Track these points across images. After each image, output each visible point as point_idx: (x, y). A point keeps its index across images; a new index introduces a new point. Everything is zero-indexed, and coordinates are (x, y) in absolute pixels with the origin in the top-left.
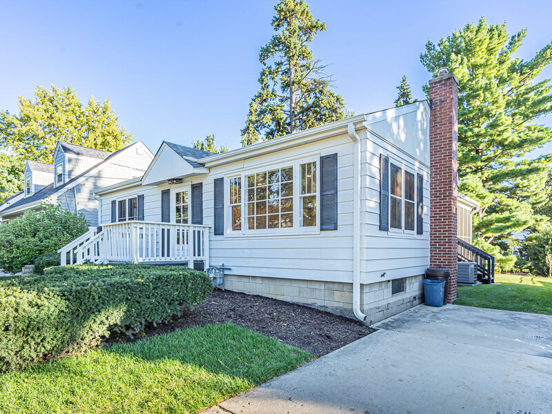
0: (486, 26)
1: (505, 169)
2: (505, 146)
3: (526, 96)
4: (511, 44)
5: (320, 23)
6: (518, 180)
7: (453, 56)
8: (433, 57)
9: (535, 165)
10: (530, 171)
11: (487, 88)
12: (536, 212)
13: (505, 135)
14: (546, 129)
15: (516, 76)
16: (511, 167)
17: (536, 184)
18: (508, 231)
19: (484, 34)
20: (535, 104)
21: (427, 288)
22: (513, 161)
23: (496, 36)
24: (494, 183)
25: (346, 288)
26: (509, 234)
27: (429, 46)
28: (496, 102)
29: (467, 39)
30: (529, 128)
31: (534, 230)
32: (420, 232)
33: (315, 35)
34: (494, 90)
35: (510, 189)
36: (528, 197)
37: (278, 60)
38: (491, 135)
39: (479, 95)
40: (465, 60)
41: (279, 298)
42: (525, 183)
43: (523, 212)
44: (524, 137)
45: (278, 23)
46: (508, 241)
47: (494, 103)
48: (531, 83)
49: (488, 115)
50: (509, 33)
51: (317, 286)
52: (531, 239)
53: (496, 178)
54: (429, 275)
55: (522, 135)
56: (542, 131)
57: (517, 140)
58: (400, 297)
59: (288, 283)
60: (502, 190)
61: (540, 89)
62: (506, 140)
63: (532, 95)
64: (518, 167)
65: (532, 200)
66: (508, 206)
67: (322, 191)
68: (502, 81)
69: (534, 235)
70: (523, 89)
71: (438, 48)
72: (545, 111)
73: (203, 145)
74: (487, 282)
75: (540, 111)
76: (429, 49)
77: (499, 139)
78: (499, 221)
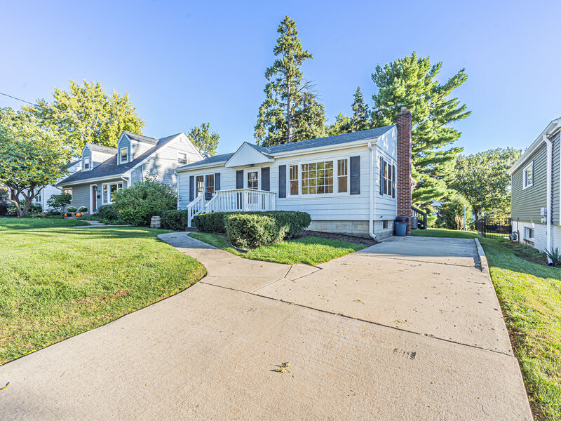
0: (416, 59)
1: (429, 157)
2: (429, 142)
3: (442, 108)
4: (432, 71)
5: (309, 54)
6: (437, 165)
7: (396, 79)
8: (381, 77)
9: (448, 155)
10: (445, 159)
11: (418, 103)
12: (449, 187)
13: (430, 135)
14: (455, 131)
15: (436, 95)
16: (433, 156)
17: (449, 167)
18: (432, 199)
19: (415, 65)
20: (448, 115)
21: (397, 227)
22: (433, 152)
23: (423, 66)
24: (422, 167)
25: (364, 223)
26: (431, 202)
27: (378, 69)
28: (424, 112)
29: (405, 67)
30: (444, 130)
31: (448, 200)
32: (394, 197)
33: (305, 61)
34: (422, 104)
35: (432, 171)
36: (443, 177)
37: (279, 77)
38: (420, 135)
39: (412, 106)
40: (404, 82)
41: (323, 231)
42: (442, 167)
43: (441, 187)
44: (441, 136)
45: (278, 50)
46: (430, 207)
47: (422, 113)
48: (446, 99)
49: (418, 120)
50: (431, 63)
51: (347, 223)
52: (445, 206)
53: (423, 164)
54: (398, 220)
55: (440, 135)
56: (452, 132)
57: (437, 138)
58: (386, 230)
59: (330, 223)
60: (426, 172)
61: (451, 104)
62: (430, 138)
63: (446, 108)
64: (438, 156)
65: (446, 179)
66: (430, 182)
67: (351, 174)
68: (427, 98)
69: (447, 203)
70: (440, 103)
71: (384, 70)
72: (454, 119)
73: (199, 130)
74: (423, 228)
75: (451, 119)
76: (378, 71)
77: (426, 137)
78: (425, 192)
